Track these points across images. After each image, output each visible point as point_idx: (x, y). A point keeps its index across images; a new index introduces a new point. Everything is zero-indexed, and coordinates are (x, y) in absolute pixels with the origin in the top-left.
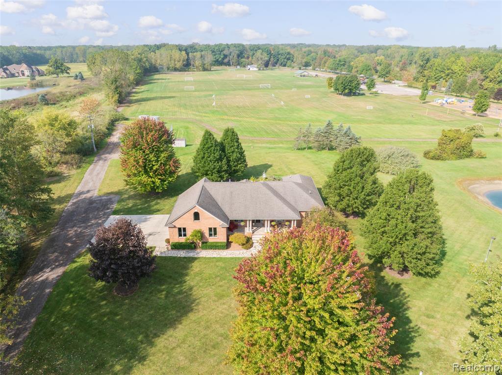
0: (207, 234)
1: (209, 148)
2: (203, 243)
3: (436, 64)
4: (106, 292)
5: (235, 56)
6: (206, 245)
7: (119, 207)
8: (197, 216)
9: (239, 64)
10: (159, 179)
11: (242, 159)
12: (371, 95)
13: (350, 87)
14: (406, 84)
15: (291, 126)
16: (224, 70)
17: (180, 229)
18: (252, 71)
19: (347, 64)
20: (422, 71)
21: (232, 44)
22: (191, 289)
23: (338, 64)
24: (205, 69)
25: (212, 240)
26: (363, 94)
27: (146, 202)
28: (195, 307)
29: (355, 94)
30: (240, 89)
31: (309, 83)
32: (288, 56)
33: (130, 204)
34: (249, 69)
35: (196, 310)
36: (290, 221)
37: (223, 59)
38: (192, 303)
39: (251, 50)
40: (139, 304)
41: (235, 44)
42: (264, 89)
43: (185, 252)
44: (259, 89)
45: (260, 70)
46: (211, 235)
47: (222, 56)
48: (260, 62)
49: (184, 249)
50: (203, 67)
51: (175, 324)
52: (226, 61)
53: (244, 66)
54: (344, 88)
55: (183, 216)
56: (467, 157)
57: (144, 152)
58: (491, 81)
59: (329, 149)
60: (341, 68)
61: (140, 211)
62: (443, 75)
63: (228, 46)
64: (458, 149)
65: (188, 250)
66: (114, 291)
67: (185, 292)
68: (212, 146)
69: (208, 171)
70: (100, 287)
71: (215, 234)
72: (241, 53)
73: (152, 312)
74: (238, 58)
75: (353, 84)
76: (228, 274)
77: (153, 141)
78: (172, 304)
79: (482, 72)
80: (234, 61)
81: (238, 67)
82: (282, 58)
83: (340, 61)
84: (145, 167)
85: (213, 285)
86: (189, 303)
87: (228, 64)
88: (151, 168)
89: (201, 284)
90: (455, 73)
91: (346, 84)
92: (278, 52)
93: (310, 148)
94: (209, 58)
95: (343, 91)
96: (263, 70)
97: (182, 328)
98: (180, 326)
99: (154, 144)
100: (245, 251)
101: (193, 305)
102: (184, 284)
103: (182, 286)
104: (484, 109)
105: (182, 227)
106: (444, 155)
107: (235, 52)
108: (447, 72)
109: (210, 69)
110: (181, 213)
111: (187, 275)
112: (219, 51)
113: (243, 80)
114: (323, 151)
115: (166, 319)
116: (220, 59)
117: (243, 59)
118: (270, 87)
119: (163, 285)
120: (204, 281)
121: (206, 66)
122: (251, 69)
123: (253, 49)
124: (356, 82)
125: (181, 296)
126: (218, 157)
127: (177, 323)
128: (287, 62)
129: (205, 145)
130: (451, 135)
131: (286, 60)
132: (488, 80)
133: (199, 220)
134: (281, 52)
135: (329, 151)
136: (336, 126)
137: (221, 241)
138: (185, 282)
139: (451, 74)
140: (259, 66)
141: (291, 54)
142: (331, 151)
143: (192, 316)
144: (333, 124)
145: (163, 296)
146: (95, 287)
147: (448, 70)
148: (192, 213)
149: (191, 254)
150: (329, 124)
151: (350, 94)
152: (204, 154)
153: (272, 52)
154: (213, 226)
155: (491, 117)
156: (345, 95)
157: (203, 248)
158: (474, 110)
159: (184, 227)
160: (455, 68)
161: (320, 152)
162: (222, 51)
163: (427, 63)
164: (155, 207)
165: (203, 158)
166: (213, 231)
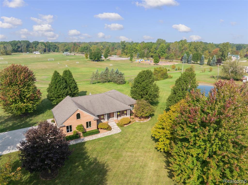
0: (85, 127)
1: (58, 81)
2: (83, 133)
3: (129, 47)
4: (35, 181)
5: (25, 47)
6: (86, 134)
7: (2, 127)
8: (78, 116)
9: (28, 51)
10: (31, 103)
11: (76, 87)
12: (107, 61)
13: (98, 57)
14: (119, 56)
15: (80, 75)
16: (20, 54)
17: (67, 127)
18: (37, 54)
19: (89, 49)
20: (123, 50)
21: (22, 41)
22: (96, 159)
23: (84, 49)
24: (7, 54)
25: (88, 130)
26: (103, 61)
27: (22, 121)
28: (107, 169)
29: (100, 61)
30: (37, 62)
31: (73, 58)
32: (55, 47)
33: (10, 124)
34: (35, 53)
35: (109, 169)
36: (126, 110)
37: (17, 49)
38: (104, 167)
39: (34, 44)
40: (68, 180)
41: (24, 41)
42: (51, 61)
43: (74, 141)
44: (48, 61)
45: (41, 53)
46: (87, 127)
47: (17, 47)
48: (41, 50)
49: (73, 139)
50: (6, 53)
51: (104, 182)
52: (20, 49)
53: (31, 52)
54: (95, 57)
55: (70, 117)
56: (166, 78)
57: (18, 86)
58: (152, 53)
59: (108, 82)
60: (86, 51)
61: (22, 126)
62: (133, 51)
63: (20, 42)
64: (163, 75)
65: (76, 140)
66: (42, 178)
67: (94, 162)
68: (61, 80)
69: (59, 96)
70: (27, 180)
71: (90, 125)
72: (28, 45)
73: (82, 181)
74: (27, 48)
75: (99, 56)
76: (111, 145)
77: (25, 79)
78: (91, 172)
79: (148, 49)
80: (25, 49)
81: (28, 53)
82: (52, 47)
83: (84, 47)
84: (20, 96)
85: (107, 153)
86: (102, 168)
87: (21, 51)
88: (25, 97)
89: (100, 155)
90: (138, 50)
91: (96, 56)
92: (49, 45)
93: (98, 82)
94: (10, 48)
95: (95, 59)
96: (43, 53)
97: (110, 183)
98: (108, 182)
99: (25, 80)
100: (110, 132)
101: (105, 167)
102: (89, 158)
103: (89, 160)
104: (158, 62)
105: (69, 125)
106: (158, 78)
107: (25, 45)
108: (134, 50)
109: (11, 54)
110: (68, 116)
111: (86, 153)
112: (14, 44)
113: (35, 58)
114: (106, 83)
115: (95, 181)
116: (15, 49)
117: (30, 49)
118: (54, 60)
119: (75, 163)
120: (100, 153)
121: (8, 52)
122: (36, 53)
123: (35, 44)
124: (100, 55)
125: (93, 166)
126: (65, 86)
127: (104, 181)
128: (55, 50)
129: (56, 80)
130: (158, 70)
131: (54, 49)
132: (151, 52)
133: (80, 118)
134: (51, 45)
135: (108, 83)
136: (110, 70)
137: (94, 129)
138: (89, 157)
139: (136, 51)
140: (41, 52)
141: (56, 46)
142: (109, 83)
143: (110, 174)
144: (109, 69)
145: (81, 169)
146: (23, 181)
147: (134, 49)
148: (75, 115)
149: (79, 141)
150: (107, 69)
151: (97, 61)
152: (56, 85)
153: (46, 45)
154: (88, 121)
155: (160, 65)
156: (96, 61)
157: (85, 136)
158: (154, 62)
159: (70, 125)
160: (137, 48)
161: (104, 84)
162: (16, 44)
163: (125, 47)
164: (31, 122)
165: (56, 88)
166: (89, 124)
